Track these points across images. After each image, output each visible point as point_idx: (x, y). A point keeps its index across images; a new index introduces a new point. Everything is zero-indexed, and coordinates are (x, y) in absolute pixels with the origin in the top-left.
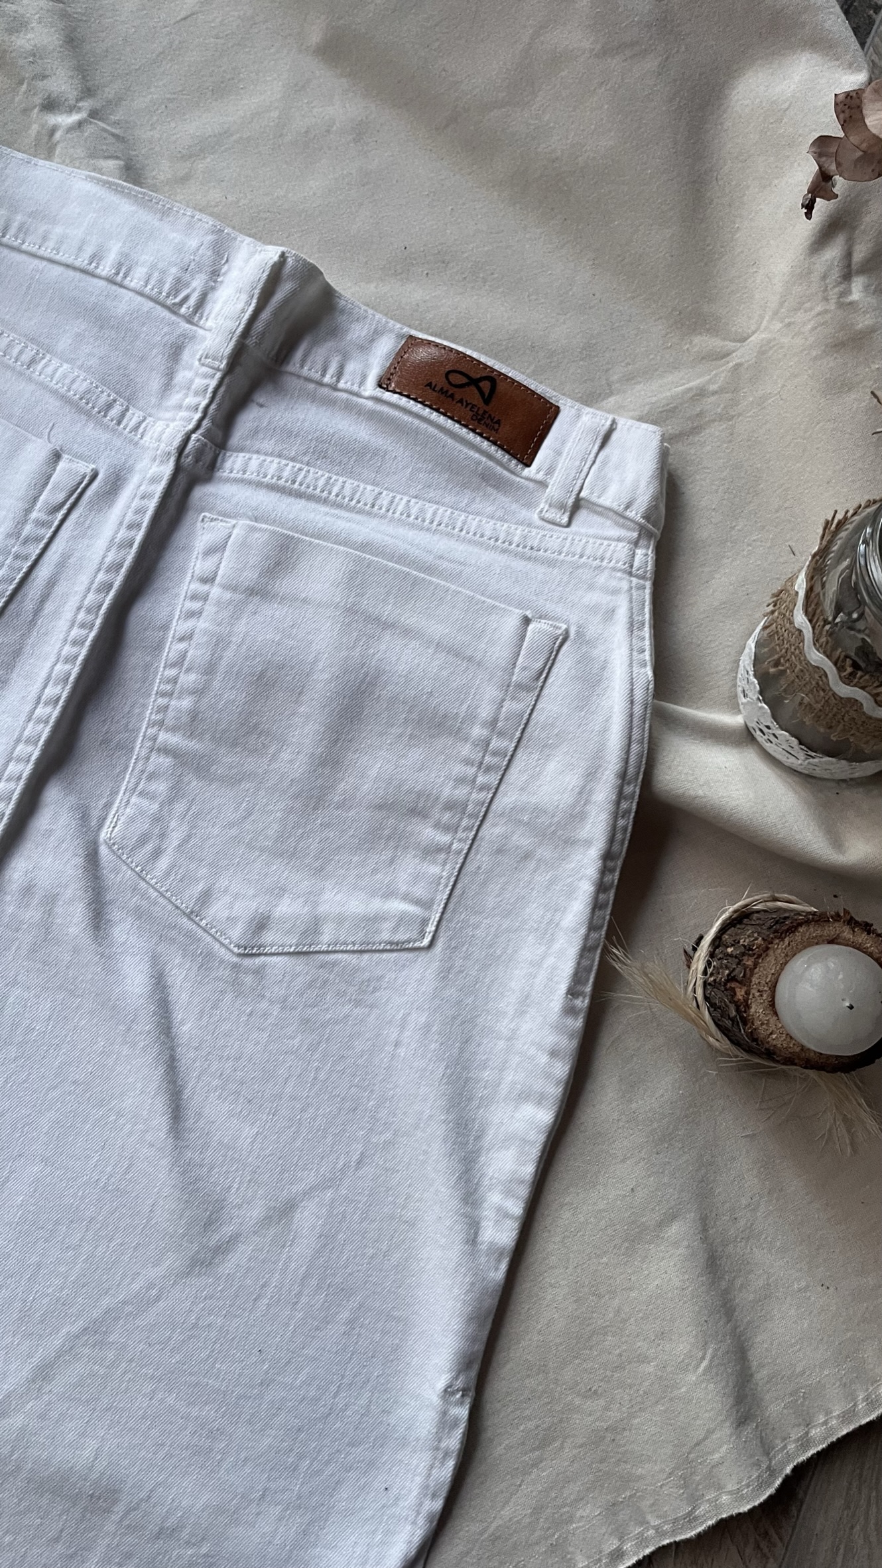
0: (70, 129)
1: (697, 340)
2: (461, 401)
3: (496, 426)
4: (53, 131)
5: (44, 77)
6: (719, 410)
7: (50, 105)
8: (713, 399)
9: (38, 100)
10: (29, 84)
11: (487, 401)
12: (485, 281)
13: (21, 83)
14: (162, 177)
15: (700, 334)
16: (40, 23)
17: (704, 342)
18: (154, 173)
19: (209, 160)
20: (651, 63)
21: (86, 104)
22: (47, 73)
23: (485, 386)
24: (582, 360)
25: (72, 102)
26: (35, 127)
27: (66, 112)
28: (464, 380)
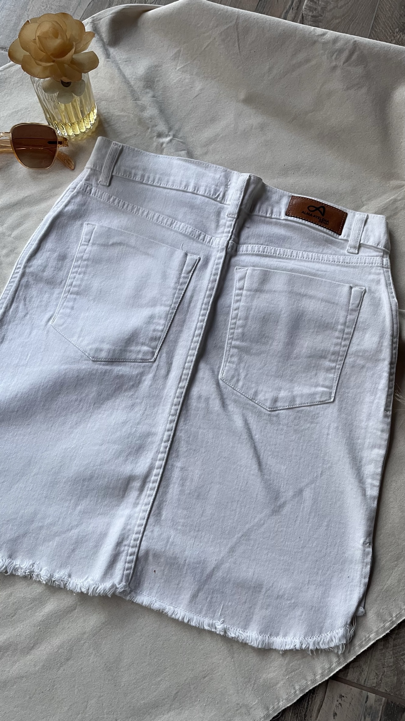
0: (168, 143)
1: (392, 182)
2: (314, 216)
3: (328, 223)
4: (162, 144)
5: (156, 126)
6: (403, 206)
7: (160, 135)
8: (399, 202)
9: (155, 134)
10: (151, 129)
11: (323, 215)
12: (313, 172)
13: (148, 128)
14: (198, 153)
15: (392, 180)
16: (150, 106)
17: (394, 183)
18: (196, 153)
19: (213, 145)
20: (364, 90)
21: (171, 133)
22: (157, 124)
23: (322, 209)
24: (352, 195)
25: (167, 133)
26: (155, 144)
27: (165, 137)
28: (314, 209)
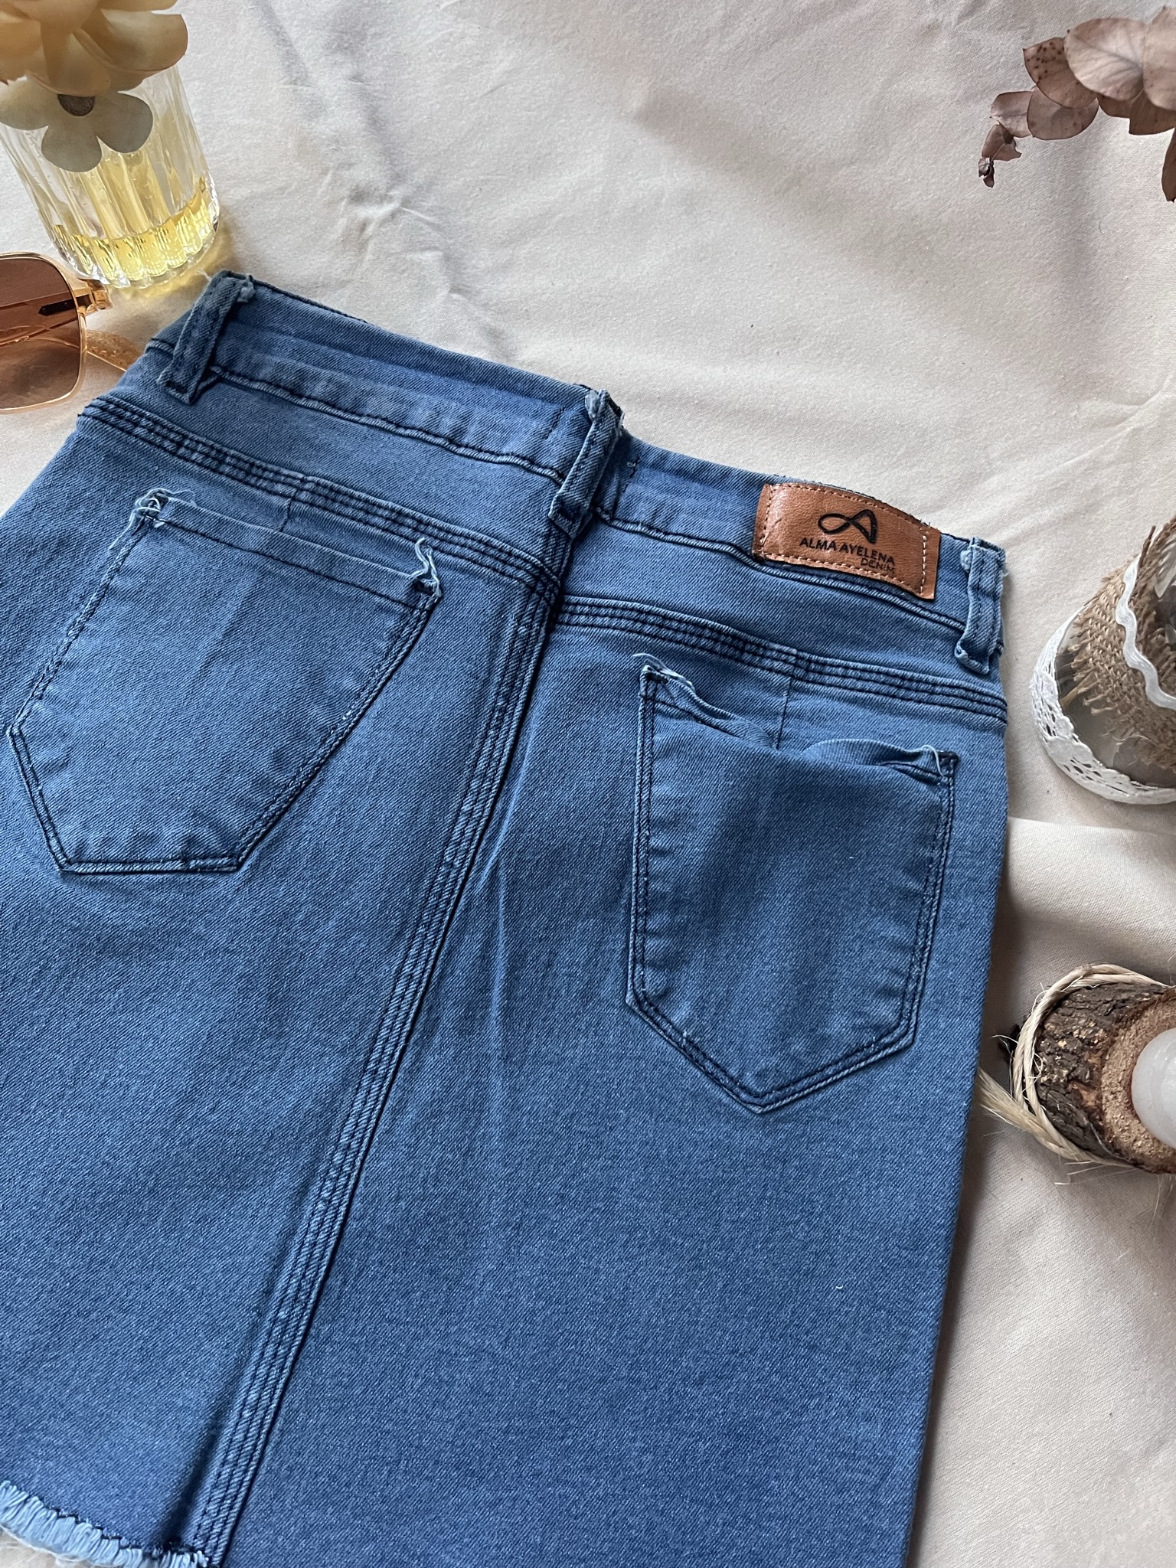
0: (383, 222)
1: (1087, 405)
4: (363, 226)
5: (351, 165)
6: (1117, 483)
7: (359, 197)
8: (1108, 471)
9: (345, 192)
10: (334, 174)
12: (840, 356)
13: (325, 172)
14: (482, 265)
15: (1089, 398)
16: (339, 105)
17: (1094, 407)
18: (474, 262)
19: (531, 244)
21: (397, 192)
22: (353, 160)
25: (382, 192)
26: (342, 223)
27: (377, 202)
